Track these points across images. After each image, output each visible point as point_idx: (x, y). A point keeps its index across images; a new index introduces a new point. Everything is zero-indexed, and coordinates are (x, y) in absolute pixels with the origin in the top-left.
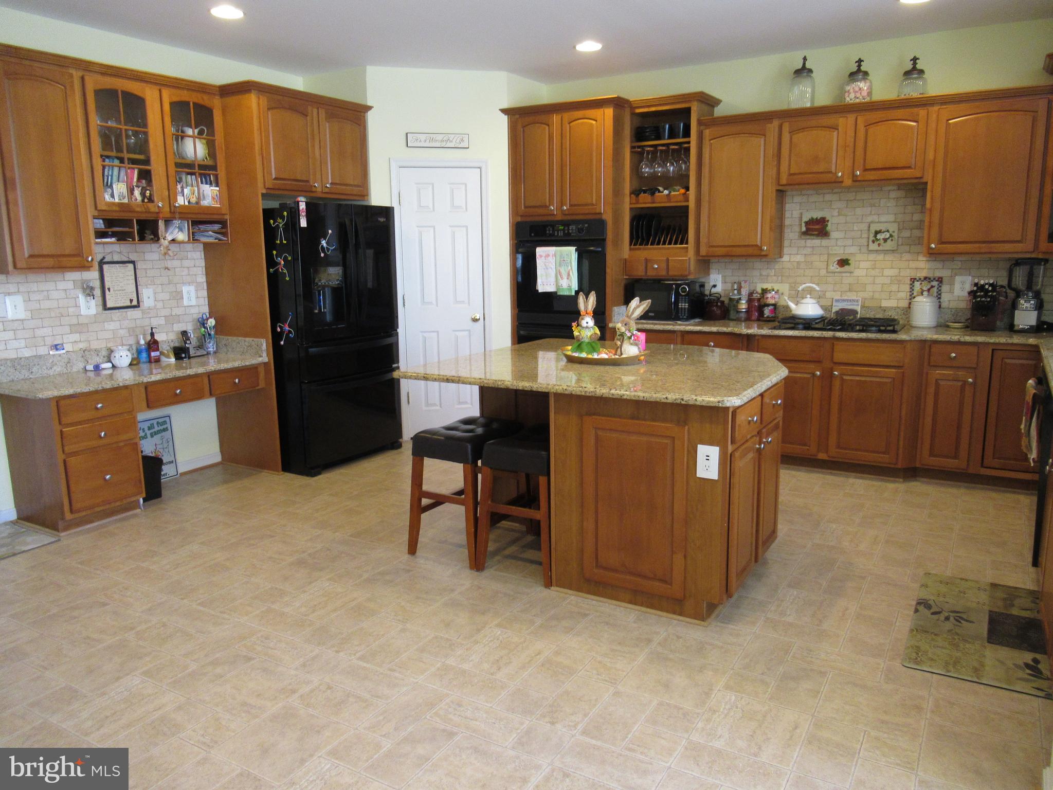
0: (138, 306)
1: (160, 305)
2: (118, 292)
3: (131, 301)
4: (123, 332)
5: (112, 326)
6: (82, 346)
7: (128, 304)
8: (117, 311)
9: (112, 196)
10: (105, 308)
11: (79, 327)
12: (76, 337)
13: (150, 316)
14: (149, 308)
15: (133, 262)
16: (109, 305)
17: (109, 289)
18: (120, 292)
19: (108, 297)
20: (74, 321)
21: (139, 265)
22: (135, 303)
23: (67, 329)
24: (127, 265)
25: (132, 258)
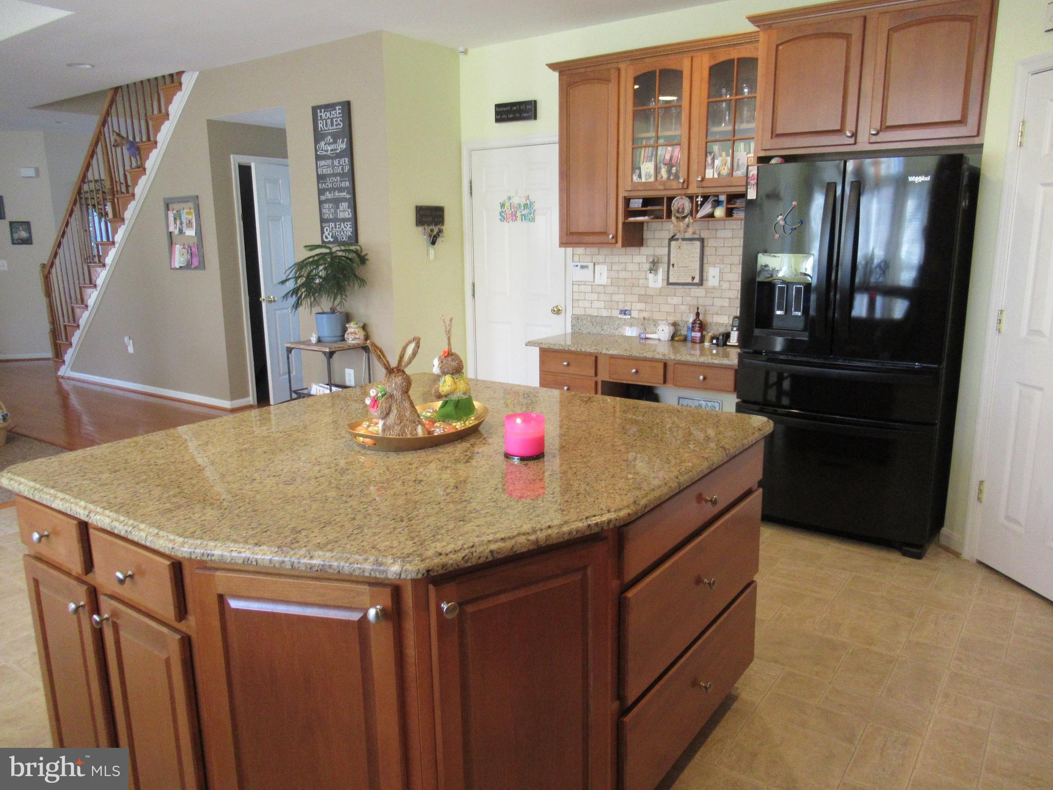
0: (701, 283)
1: (725, 285)
2: (681, 269)
3: (693, 278)
4: (683, 308)
5: (676, 300)
6: (646, 315)
7: (690, 281)
8: (681, 287)
9: (640, 176)
10: (669, 284)
11: (645, 298)
12: (641, 306)
13: (713, 295)
14: (714, 288)
15: (702, 240)
16: (671, 281)
17: (673, 265)
18: (684, 268)
19: (671, 273)
20: (643, 292)
21: (710, 243)
22: (697, 280)
23: (636, 298)
24: (694, 242)
25: (703, 235)
